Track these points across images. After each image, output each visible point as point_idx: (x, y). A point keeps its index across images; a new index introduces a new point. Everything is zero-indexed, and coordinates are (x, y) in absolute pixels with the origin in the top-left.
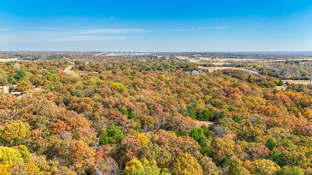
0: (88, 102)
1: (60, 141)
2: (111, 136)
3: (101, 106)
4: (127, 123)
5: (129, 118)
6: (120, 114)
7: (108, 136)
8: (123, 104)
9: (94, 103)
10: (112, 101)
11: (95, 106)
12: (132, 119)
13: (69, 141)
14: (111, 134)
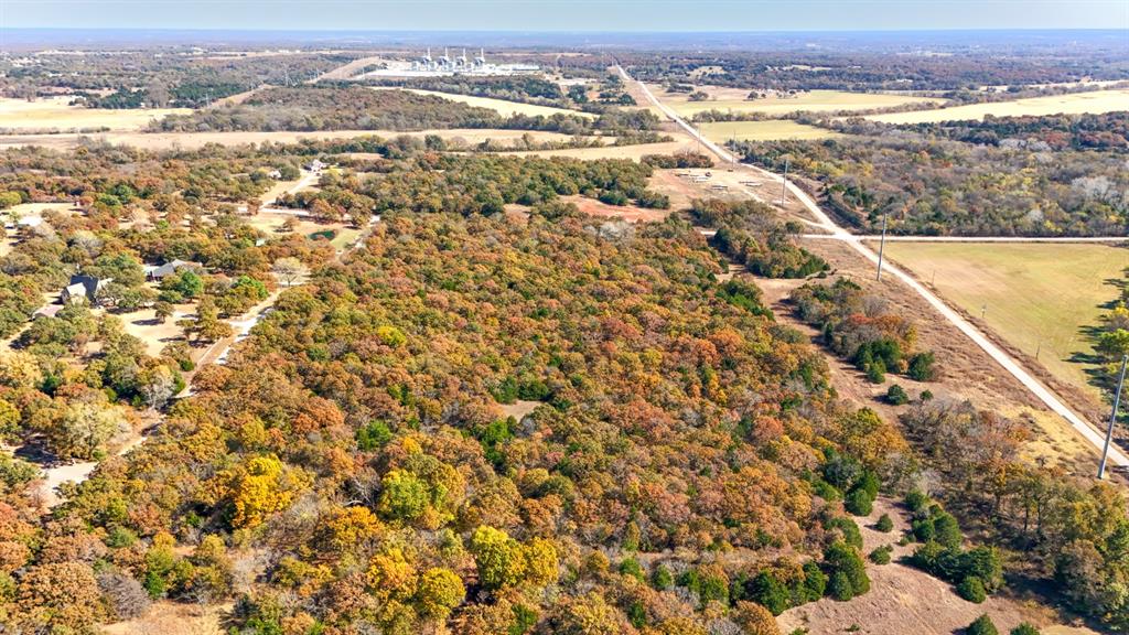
0: (336, 373)
1: (310, 447)
2: (374, 436)
3: (360, 383)
4: (399, 414)
5: (403, 404)
6: (389, 398)
7: (370, 438)
8: (394, 379)
9: (348, 376)
10: (377, 371)
11: (350, 382)
12: (408, 407)
13: (321, 448)
14: (373, 434)
